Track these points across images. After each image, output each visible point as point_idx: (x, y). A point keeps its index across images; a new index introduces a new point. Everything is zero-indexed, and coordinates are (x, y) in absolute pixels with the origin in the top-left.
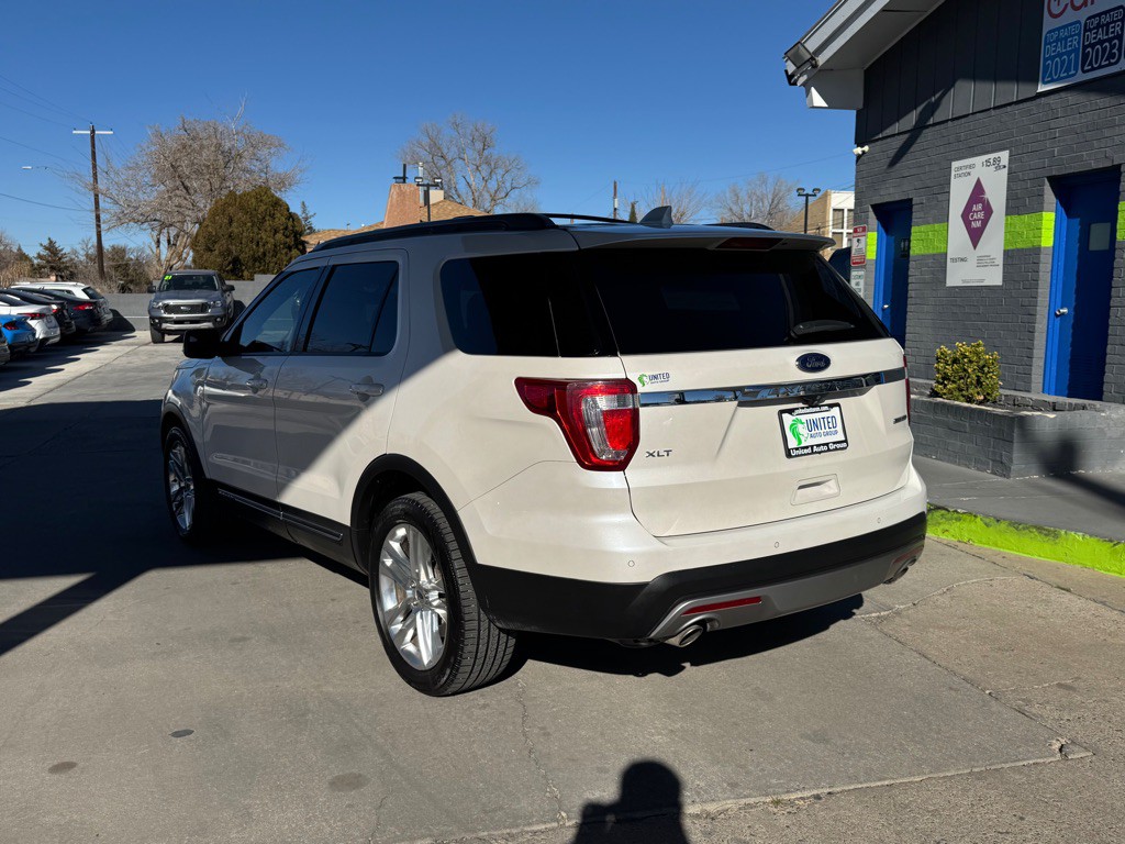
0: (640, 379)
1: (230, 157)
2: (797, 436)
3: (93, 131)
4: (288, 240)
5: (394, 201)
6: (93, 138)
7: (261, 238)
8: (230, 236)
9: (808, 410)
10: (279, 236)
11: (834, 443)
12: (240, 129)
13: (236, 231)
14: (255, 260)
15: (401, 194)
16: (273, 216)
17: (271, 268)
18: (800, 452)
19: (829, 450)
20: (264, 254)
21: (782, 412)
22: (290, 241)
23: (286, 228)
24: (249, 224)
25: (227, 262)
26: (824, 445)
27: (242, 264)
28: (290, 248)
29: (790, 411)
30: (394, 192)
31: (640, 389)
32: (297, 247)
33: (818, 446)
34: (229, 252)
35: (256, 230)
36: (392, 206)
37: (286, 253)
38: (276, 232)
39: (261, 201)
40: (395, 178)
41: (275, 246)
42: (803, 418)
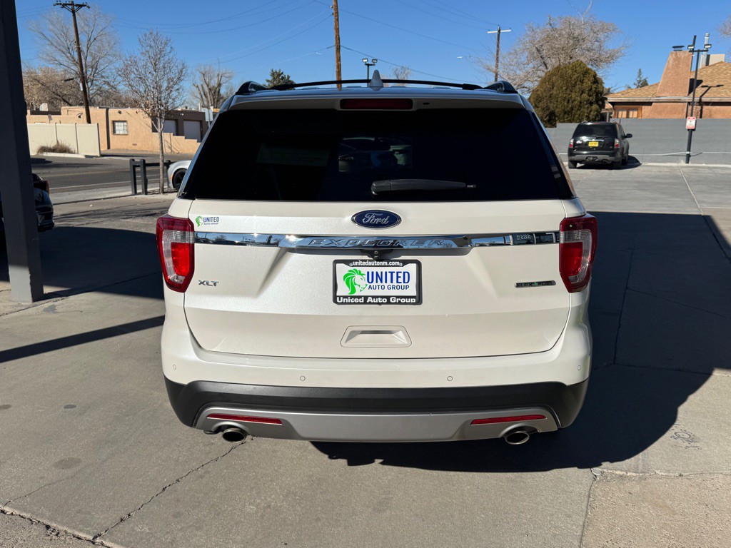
0: (197, 220)
1: (577, 40)
2: (351, 284)
3: (499, 31)
4: (591, 98)
5: (670, 66)
6: (499, 35)
7: (571, 97)
8: (550, 97)
9: (371, 263)
10: (585, 96)
11: (397, 297)
12: (586, 20)
13: (555, 93)
14: (565, 113)
15: (677, 59)
16: (582, 82)
17: (575, 118)
18: (348, 300)
19: (389, 303)
20: (572, 109)
21: (336, 262)
22: (593, 99)
23: (590, 90)
24: (564, 88)
25: (545, 115)
26: (382, 297)
27: (556, 116)
28: (591, 104)
29: (347, 262)
30: (671, 58)
31: (196, 229)
32: (597, 103)
33: (373, 297)
34: (548, 108)
35: (568, 92)
36: (668, 68)
37: (588, 108)
38: (583, 92)
39: (576, 71)
40: (674, 47)
41: (580, 102)
42: (364, 270)
